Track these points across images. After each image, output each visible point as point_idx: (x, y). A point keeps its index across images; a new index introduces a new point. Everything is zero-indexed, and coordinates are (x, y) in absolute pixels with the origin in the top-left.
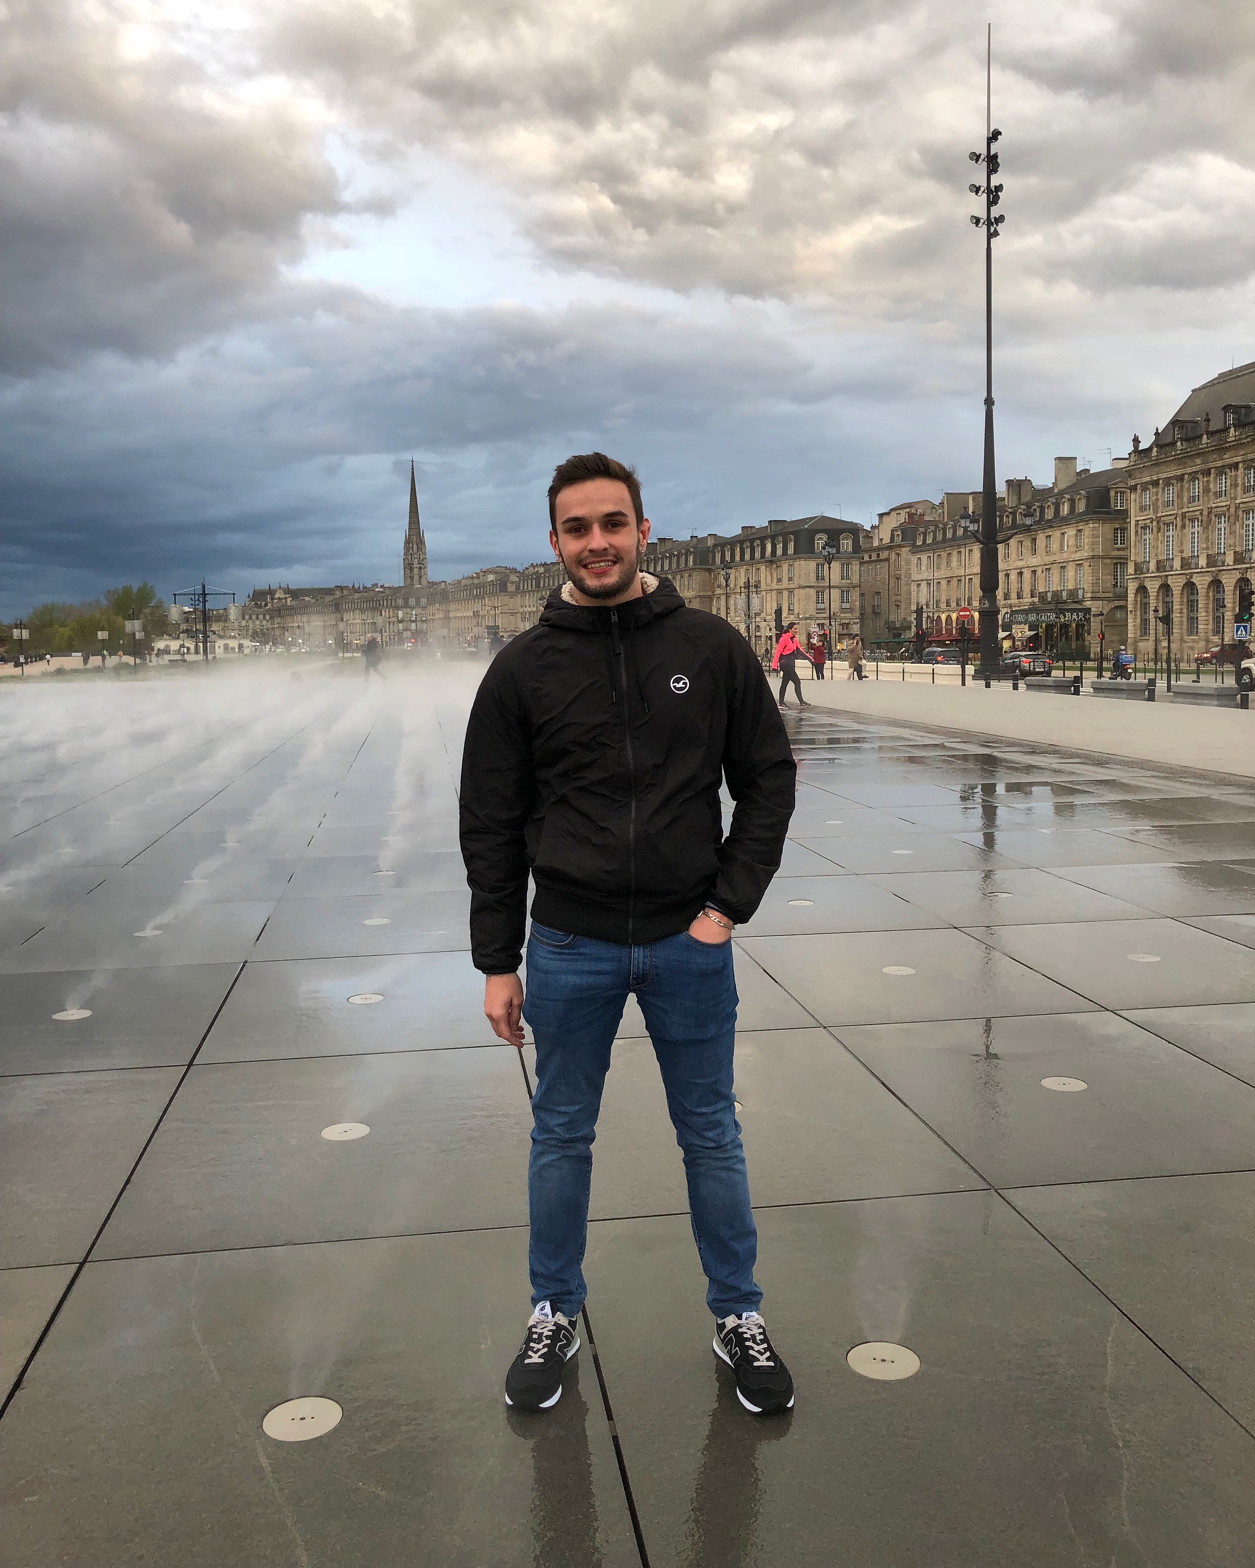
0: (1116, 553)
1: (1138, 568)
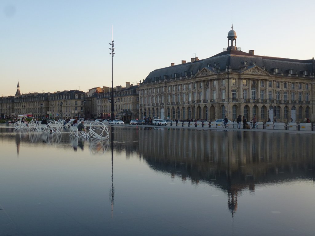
0: (137, 102)
1: (141, 106)
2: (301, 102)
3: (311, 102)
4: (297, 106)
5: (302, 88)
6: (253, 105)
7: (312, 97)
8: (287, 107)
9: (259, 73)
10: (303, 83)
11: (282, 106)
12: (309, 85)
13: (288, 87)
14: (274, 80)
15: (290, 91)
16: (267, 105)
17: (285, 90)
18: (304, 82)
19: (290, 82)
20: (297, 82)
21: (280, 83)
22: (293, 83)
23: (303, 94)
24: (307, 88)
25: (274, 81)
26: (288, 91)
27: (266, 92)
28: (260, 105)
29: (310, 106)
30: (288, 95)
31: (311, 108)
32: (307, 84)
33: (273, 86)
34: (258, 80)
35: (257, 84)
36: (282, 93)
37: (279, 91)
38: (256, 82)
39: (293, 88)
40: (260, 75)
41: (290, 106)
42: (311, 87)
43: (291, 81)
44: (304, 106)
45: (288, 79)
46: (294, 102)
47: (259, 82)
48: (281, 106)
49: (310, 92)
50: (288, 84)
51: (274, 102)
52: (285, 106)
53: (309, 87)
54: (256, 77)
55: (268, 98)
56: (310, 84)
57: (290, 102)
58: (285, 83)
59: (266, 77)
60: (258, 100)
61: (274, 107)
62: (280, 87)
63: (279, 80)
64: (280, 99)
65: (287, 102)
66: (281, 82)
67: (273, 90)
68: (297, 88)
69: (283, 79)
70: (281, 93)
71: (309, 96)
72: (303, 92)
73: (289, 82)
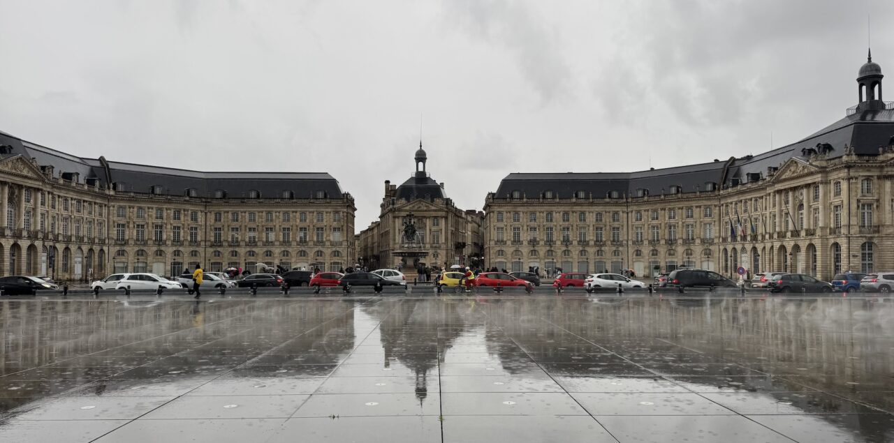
2: (92, 241)
3: (107, 241)
4: (85, 248)
5: (93, 213)
6: (12, 242)
7: (108, 230)
8: (67, 249)
9: (25, 172)
10: (95, 203)
11: (60, 247)
12: (104, 208)
13: (70, 209)
14: (50, 190)
15: (73, 217)
16: (38, 244)
17: (65, 213)
18: (97, 201)
19: (75, 199)
20: (86, 199)
21: (57, 199)
22: (79, 201)
23: (94, 224)
24: (101, 214)
25: (49, 193)
26: (70, 216)
27: (35, 215)
28: (24, 244)
29: (105, 248)
30: (70, 224)
31: (106, 252)
32: (101, 206)
33: (47, 204)
34: (20, 187)
35: (19, 197)
36: (60, 220)
37: (55, 215)
38: (16, 191)
39: (79, 211)
40: (26, 177)
41: (73, 248)
42: (106, 211)
43: (77, 197)
44: (96, 248)
45: (72, 193)
46: (80, 240)
47: (24, 192)
48: (58, 245)
49: (104, 221)
50: (70, 201)
51: (50, 238)
52: (64, 246)
53: (104, 211)
54: (18, 180)
55: (39, 227)
56: (105, 205)
57: (73, 239)
58: (66, 199)
59: (37, 183)
60: (21, 231)
61: (48, 247)
62: (57, 207)
63: (56, 192)
64: (56, 233)
65: (68, 240)
66: (59, 196)
67: (47, 212)
68: (85, 211)
69: (63, 191)
70: (58, 220)
71: (104, 228)
72: (94, 220)
73: (72, 199)
